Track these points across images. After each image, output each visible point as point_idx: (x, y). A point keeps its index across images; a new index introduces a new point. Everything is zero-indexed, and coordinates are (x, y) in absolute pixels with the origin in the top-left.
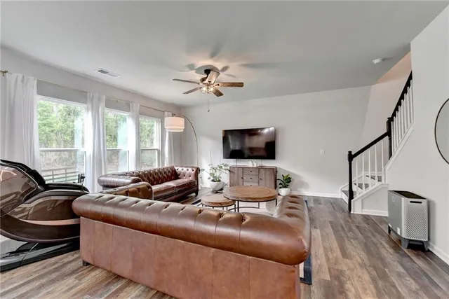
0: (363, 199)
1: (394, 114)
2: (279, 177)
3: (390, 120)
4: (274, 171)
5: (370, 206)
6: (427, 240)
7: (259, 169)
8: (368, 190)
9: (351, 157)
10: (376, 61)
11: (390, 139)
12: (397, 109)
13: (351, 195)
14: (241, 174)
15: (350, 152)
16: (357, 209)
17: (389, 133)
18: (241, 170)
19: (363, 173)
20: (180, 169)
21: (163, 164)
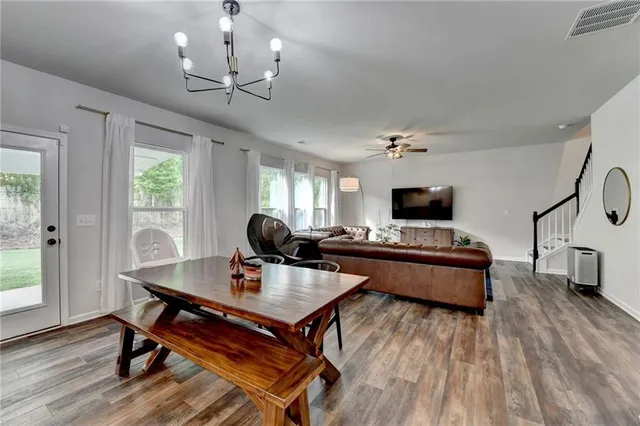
0: (549, 259)
1: (581, 177)
2: (457, 238)
3: (578, 181)
4: (451, 232)
5: (555, 266)
6: (596, 284)
7: (434, 229)
8: (554, 250)
9: (536, 217)
10: (561, 127)
11: (578, 200)
12: (582, 172)
13: (536, 255)
14: (413, 236)
15: (535, 213)
16: (542, 269)
17: (576, 194)
18: (413, 231)
19: (556, 235)
20: (349, 229)
21: (330, 224)
